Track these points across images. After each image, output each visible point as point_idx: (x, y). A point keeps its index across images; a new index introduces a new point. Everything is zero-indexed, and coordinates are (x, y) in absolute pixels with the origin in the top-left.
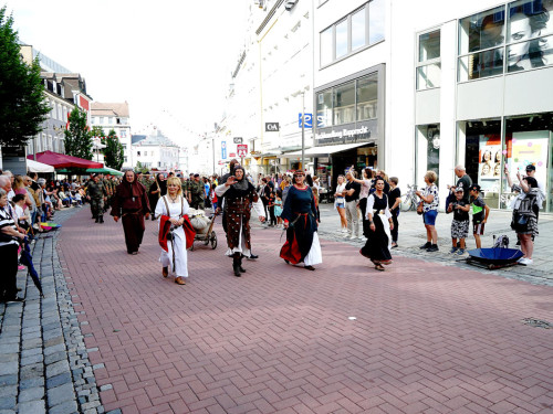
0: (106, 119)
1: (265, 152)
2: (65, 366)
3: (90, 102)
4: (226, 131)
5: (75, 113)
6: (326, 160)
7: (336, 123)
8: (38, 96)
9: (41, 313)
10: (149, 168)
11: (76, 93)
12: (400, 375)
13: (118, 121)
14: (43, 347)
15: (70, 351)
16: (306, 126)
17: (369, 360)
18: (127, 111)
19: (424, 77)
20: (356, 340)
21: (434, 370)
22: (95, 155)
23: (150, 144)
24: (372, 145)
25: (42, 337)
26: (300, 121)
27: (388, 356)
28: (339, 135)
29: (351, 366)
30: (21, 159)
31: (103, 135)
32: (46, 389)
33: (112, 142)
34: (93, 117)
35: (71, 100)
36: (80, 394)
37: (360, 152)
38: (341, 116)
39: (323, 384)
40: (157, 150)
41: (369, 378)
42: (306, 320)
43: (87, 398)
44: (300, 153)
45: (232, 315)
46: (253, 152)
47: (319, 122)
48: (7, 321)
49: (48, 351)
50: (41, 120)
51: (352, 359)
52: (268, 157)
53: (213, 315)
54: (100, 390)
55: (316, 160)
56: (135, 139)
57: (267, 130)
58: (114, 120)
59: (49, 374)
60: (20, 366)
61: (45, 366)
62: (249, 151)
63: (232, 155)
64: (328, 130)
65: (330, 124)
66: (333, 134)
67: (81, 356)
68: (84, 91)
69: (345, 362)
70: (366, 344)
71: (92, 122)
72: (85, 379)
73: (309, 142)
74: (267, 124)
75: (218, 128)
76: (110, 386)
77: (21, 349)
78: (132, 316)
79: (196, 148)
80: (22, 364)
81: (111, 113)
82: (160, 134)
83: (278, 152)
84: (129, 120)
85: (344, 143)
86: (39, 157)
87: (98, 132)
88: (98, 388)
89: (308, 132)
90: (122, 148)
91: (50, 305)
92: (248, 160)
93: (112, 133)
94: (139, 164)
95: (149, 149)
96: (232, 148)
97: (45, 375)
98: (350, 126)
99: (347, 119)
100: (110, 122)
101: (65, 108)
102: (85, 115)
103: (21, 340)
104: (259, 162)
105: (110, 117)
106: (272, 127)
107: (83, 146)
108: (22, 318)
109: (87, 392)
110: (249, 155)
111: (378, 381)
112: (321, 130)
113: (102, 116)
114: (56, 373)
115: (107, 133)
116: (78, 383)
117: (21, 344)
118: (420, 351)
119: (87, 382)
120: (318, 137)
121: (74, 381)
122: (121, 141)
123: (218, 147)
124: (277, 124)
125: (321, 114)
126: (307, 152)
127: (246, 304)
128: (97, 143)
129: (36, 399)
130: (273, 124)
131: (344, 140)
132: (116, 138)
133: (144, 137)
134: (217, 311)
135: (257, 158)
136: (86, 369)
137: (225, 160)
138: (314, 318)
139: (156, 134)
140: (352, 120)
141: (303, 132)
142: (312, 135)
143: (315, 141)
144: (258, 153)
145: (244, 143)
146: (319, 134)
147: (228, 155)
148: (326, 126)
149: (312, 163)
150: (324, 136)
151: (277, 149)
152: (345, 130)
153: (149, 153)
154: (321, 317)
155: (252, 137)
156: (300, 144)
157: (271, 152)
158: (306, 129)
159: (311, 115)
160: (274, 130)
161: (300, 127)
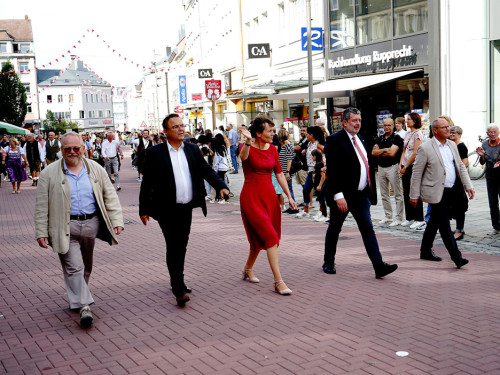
1: (249, 91)
4: (186, 59)
6: (345, 101)
7: (361, 42)
10: (67, 121)
13: (15, 48)
16: (314, 48)
18: (28, 31)
23: (67, 84)
24: (420, 74)
26: (304, 40)
28: (367, 60)
33: (8, 82)
37: (401, 86)
38: (367, 32)
40: (78, 92)
42: (331, 359)
44: (305, 90)
45: (214, 352)
46: (229, 91)
47: (332, 41)
52: (253, 99)
53: (182, 353)
55: (330, 101)
56: (42, 76)
57: (251, 56)
58: (9, 46)
62: (223, 90)
63: (196, 97)
64: (348, 53)
65: (351, 43)
66: (357, 60)
73: (319, 74)
74: (250, 46)
75: (172, 55)
78: (56, 359)
79: (139, 87)
81: (3, 36)
82: (81, 67)
83: (269, 91)
84: (31, 47)
85: (374, 73)
89: (318, 57)
90: (23, 89)
92: (223, 105)
93: (8, 67)
94: (50, 115)
95: (65, 91)
96: (197, 86)
98: (384, 46)
99: (377, 35)
100: (3, 50)
104: (240, 106)
105: (2, 42)
106: (260, 51)
110: (223, 97)
112: (337, 53)
120: (332, 65)
122: (23, 79)
123: (174, 85)
124: (267, 46)
125: (336, 27)
126: (316, 89)
127: (233, 334)
130: (260, 46)
131: (374, 69)
132: (13, 74)
133: (57, 73)
134: (188, 345)
135: (236, 101)
137: (185, 106)
138: (342, 355)
139: (76, 67)
140: (385, 35)
141: (309, 57)
142: (323, 61)
143: (329, 71)
144: (238, 92)
145: (216, 77)
146: (335, 60)
147: (190, 97)
148: (344, 46)
149: (325, 107)
150: (342, 63)
151: (267, 86)
152: (375, 53)
153: (66, 99)
154: (353, 353)
155: (227, 67)
156: (305, 76)
157: (258, 91)
158: (314, 52)
159: (320, 30)
160: (263, 56)
161: (303, 49)
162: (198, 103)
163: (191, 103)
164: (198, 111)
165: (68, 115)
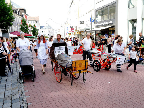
0: (33, 21)
1: (80, 30)
2: (18, 96)
3: (28, 16)
4: (68, 24)
5: (23, 20)
6: (99, 32)
7: (102, 20)
8: (11, 14)
9: (12, 79)
10: (46, 36)
11: (24, 14)
12: (126, 102)
13: (36, 22)
14: (12, 90)
15: (20, 91)
16: (93, 22)
17: (115, 97)
18: (38, 19)
19: (132, 4)
20: (110, 89)
21: (138, 101)
22: (30, 32)
23: (46, 29)
24: (114, 27)
25: (12, 87)
26: (91, 20)
27: (121, 95)
28: (103, 24)
29: (109, 99)
30: (7, 33)
31: (32, 26)
32: (12, 104)
33: (34, 28)
34: (29, 21)
35: (22, 16)
36: (21, 106)
37: (110, 29)
38: (103, 18)
39: (100, 105)
40: (48, 30)
41: (115, 103)
43: (24, 107)
44: (91, 30)
46: (76, 30)
47: (96, 20)
48: (2, 82)
49: (13, 91)
50: (12, 21)
51: (109, 96)
52: (80, 32)
54: (28, 104)
55: (96, 32)
56: (41, 27)
57: (80, 23)
58: (35, 22)
59: (13, 99)
60: (5, 96)
61: (12, 96)
63: (70, 31)
64: (99, 23)
65: (100, 21)
66: (101, 24)
67: (23, 93)
68: (26, 13)
69: (107, 97)
70: (113, 91)
71: (28, 23)
72: (24, 101)
73: (93, 27)
74: (80, 21)
75: (65, 23)
76: (31, 103)
77: (5, 91)
78: (39, 81)
79: (59, 30)
80: (5, 95)
81: (34, 20)
82: (49, 26)
84: (39, 22)
85: (105, 26)
86: (13, 33)
87: (30, 25)
88: (27, 104)
89: (93, 23)
90: (37, 30)
91: (15, 77)
92: (75, 33)
93: (34, 25)
96: (70, 29)
97: (12, 99)
98: (106, 21)
99: (105, 19)
100: (34, 22)
101: (20, 18)
102: (26, 20)
103: (6, 88)
104: (78, 33)
105: (34, 21)
106: (82, 22)
107: (26, 30)
108: (6, 81)
109: (24, 105)
110: (75, 31)
111: (118, 104)
112: (97, 23)
113: (31, 21)
114: (15, 99)
115: (33, 26)
116: (21, 102)
117: (5, 89)
118: (132, 94)
119: (24, 102)
120: (96, 25)
121: (20, 101)
122: (37, 28)
123: (66, 29)
124: (83, 21)
125: (97, 18)
126: (93, 30)
128: (30, 29)
129: (9, 107)
130: (82, 21)
131: (104, 26)
133: (44, 27)
134: (65, 79)
135: (77, 32)
136: (24, 97)
137: (68, 33)
138: (96, 82)
139: (47, 26)
140: (107, 19)
141: (92, 23)
142: (94, 24)
143: (95, 26)
144: (78, 30)
145: (73, 27)
146: (97, 24)
147: (69, 31)
148: (99, 21)
149: (94, 33)
150: (98, 24)
151: (83, 29)
152: (105, 23)
153: (45, 31)
154: (98, 82)
155: (76, 26)
156: (91, 27)
157: (82, 30)
158: (92, 22)
159: (94, 18)
160: (83, 23)
161: (91, 22)
162: (70, 33)
163: (69, 33)
164: (70, 34)
165: (46, 35)
